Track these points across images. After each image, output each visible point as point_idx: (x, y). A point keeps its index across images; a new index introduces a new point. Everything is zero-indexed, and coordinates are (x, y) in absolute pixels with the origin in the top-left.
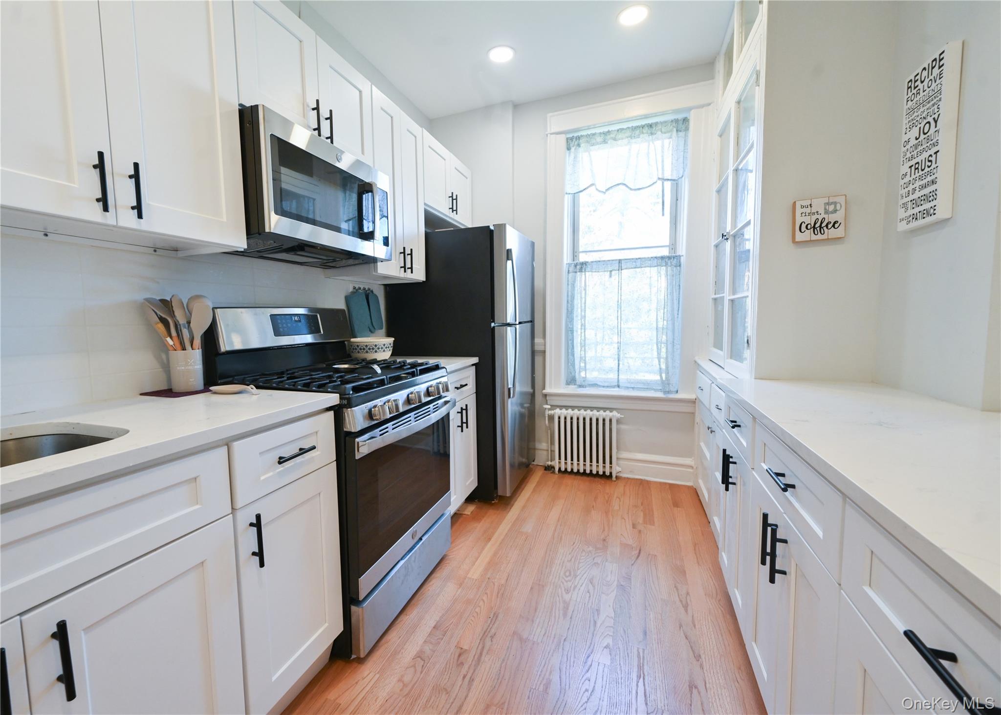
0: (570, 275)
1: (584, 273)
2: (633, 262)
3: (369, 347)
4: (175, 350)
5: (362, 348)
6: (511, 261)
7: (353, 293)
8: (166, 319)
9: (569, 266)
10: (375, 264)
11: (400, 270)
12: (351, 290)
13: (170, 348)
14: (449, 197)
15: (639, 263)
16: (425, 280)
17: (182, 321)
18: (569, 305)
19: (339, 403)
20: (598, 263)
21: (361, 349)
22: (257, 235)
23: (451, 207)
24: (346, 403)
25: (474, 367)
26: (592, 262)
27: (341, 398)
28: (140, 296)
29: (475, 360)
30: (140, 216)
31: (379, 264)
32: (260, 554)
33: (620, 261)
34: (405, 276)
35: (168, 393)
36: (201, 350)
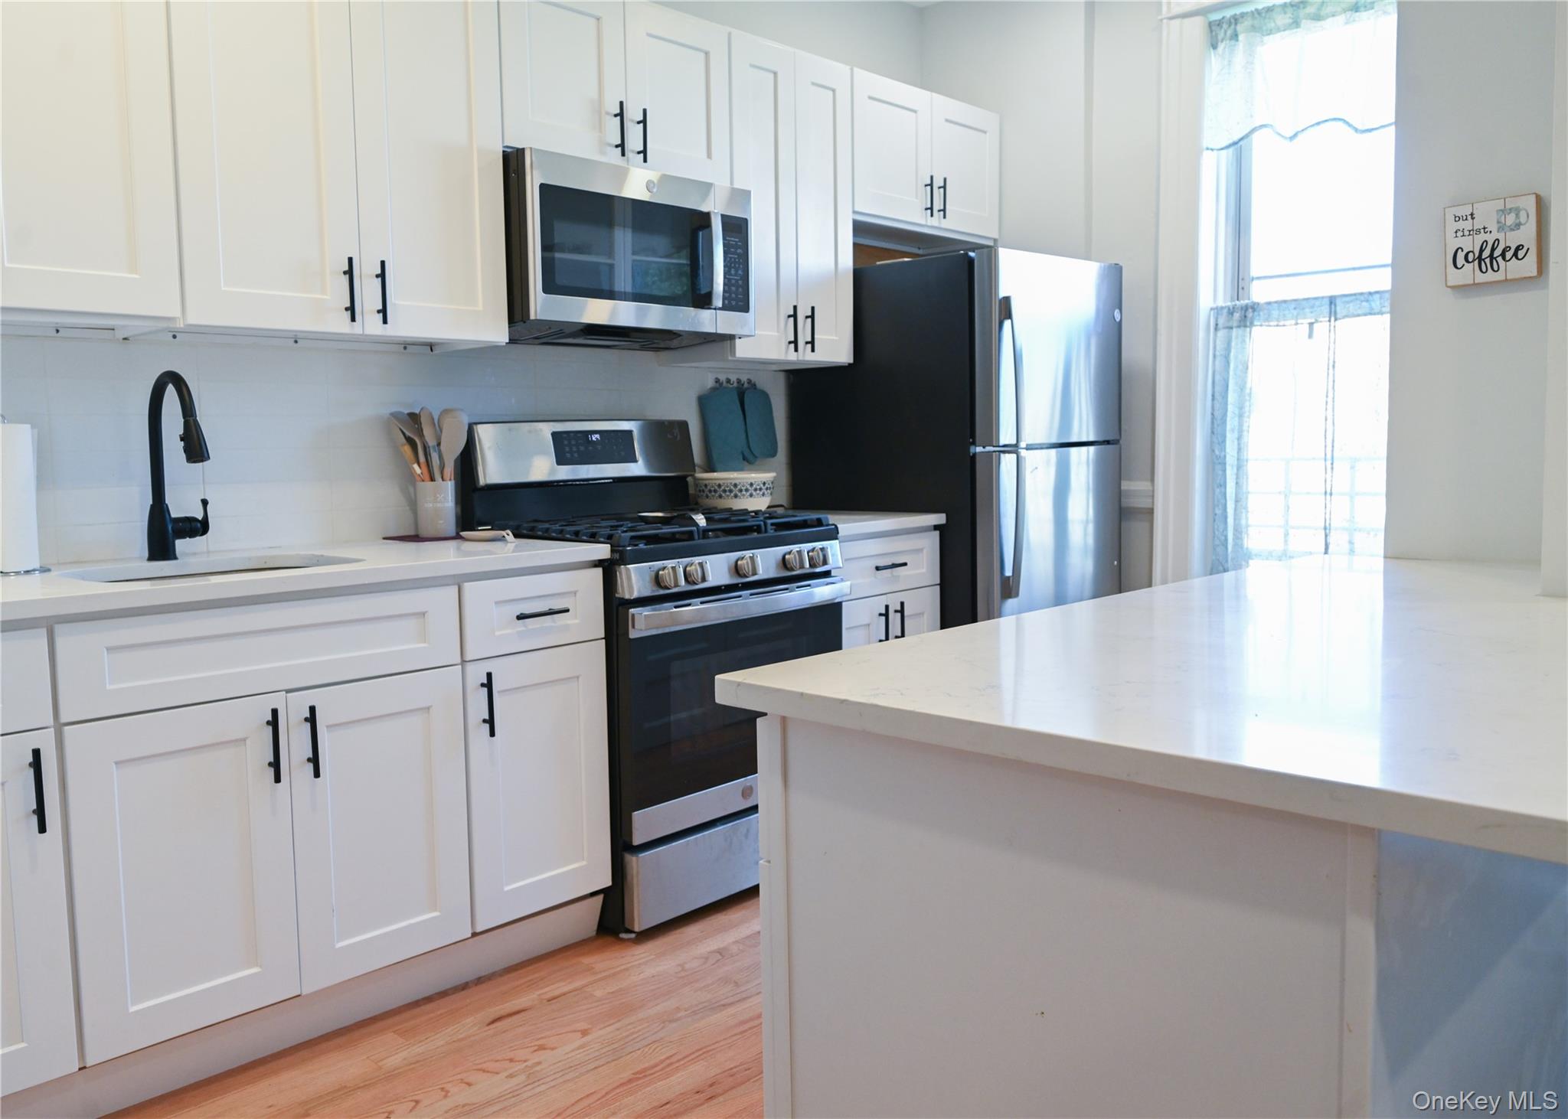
0: (1221, 334)
1: (1248, 329)
2: (1362, 301)
3: (723, 488)
4: (423, 481)
5: (713, 489)
6: (1010, 321)
7: (714, 389)
8: (415, 441)
9: (1218, 314)
10: (732, 342)
11: (788, 347)
12: (710, 383)
13: (418, 478)
14: (926, 185)
15: (1378, 303)
16: (852, 361)
17: (431, 442)
18: (1217, 405)
19: (609, 557)
20: (1284, 305)
21: (710, 491)
22: (522, 323)
23: (929, 206)
24: (618, 558)
25: (938, 533)
26: (1269, 303)
27: (612, 551)
28: (386, 411)
29: (940, 519)
30: (385, 321)
31: (738, 341)
32: (490, 721)
33: (1332, 301)
34: (801, 358)
35: (416, 538)
36: (453, 482)
